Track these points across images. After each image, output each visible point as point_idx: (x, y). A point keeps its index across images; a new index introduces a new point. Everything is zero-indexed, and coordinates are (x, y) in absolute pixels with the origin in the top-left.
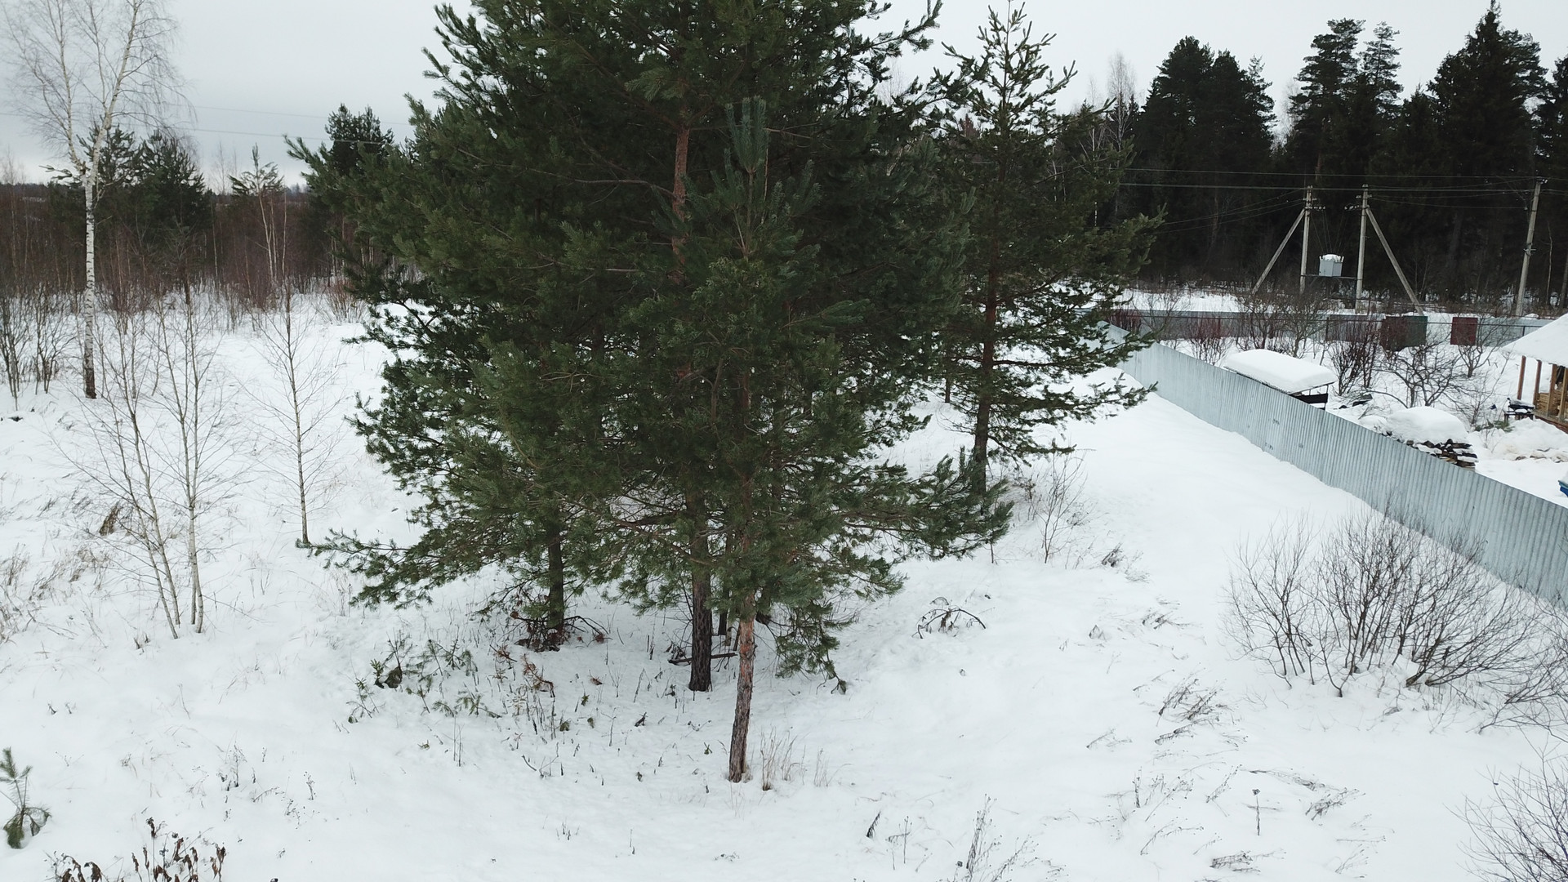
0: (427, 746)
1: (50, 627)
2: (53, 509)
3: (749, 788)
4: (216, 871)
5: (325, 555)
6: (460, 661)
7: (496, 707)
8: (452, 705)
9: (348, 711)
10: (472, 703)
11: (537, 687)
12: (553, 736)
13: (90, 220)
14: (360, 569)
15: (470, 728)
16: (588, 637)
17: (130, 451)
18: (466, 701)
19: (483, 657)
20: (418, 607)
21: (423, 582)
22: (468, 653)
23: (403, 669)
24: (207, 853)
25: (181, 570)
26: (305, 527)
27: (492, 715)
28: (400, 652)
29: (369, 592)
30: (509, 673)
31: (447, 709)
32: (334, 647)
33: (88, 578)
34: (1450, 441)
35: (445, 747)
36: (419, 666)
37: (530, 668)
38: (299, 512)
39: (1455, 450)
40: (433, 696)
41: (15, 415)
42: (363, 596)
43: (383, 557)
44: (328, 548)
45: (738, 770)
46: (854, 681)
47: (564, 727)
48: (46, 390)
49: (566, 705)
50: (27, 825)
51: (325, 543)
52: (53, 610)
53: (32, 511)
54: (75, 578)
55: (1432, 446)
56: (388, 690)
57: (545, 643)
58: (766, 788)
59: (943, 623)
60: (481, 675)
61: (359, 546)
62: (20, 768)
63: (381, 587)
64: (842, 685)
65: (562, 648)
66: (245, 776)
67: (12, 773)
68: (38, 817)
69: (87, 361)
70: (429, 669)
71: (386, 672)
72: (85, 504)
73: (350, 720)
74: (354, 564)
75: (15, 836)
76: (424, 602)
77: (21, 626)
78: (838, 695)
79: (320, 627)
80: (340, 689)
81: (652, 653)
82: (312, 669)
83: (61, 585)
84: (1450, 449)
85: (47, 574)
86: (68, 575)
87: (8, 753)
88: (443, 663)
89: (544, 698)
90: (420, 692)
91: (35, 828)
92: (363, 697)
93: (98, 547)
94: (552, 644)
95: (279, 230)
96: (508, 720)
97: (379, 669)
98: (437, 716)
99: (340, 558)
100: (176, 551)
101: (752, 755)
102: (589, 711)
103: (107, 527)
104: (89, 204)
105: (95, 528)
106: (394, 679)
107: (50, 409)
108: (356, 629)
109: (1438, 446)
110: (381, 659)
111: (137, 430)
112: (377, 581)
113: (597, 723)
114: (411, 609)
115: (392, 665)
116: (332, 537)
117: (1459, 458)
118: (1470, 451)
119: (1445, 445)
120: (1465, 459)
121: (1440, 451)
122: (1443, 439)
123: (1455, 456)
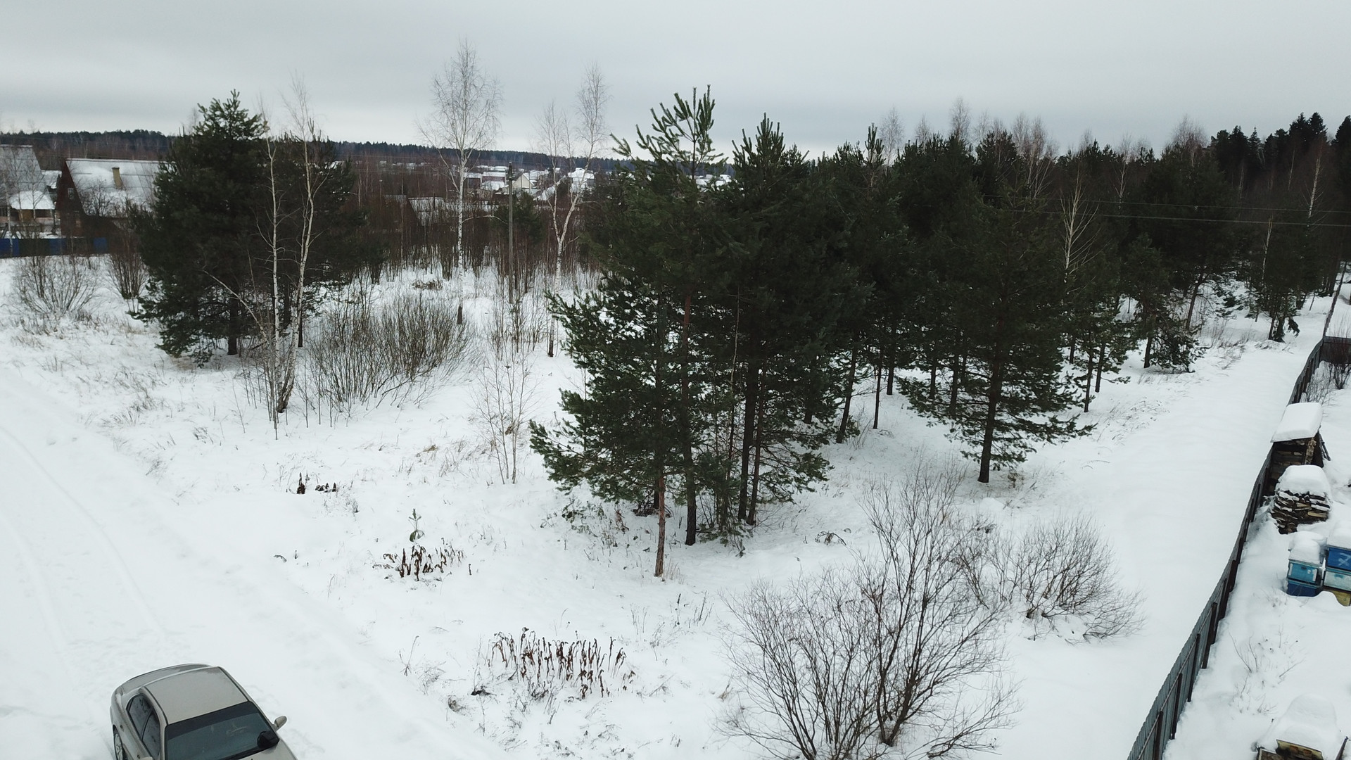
0: (559, 541)
1: (462, 472)
3: (659, 579)
7: (598, 533)
8: (583, 528)
9: (542, 522)
11: (622, 529)
12: (608, 547)
27: (590, 534)
28: (575, 504)
34: (1308, 493)
39: (1311, 500)
41: (508, 365)
45: (659, 572)
47: (617, 545)
48: (533, 350)
49: (625, 539)
50: (417, 535)
52: (468, 466)
54: (483, 453)
55: (1291, 494)
56: (564, 518)
58: (663, 581)
59: (828, 539)
62: (417, 516)
64: (741, 554)
67: (415, 517)
73: (540, 527)
75: (412, 538)
82: (542, 505)
84: (1307, 499)
85: (473, 450)
86: (481, 451)
87: (415, 510)
89: (620, 534)
91: (419, 537)
96: (595, 538)
101: (666, 567)
102: (632, 542)
103: (510, 431)
106: (571, 515)
109: (1297, 495)
113: (630, 547)
117: (1313, 506)
118: (1324, 502)
119: (1303, 495)
120: (1318, 507)
121: (1298, 499)
122: (1302, 491)
123: (1311, 504)
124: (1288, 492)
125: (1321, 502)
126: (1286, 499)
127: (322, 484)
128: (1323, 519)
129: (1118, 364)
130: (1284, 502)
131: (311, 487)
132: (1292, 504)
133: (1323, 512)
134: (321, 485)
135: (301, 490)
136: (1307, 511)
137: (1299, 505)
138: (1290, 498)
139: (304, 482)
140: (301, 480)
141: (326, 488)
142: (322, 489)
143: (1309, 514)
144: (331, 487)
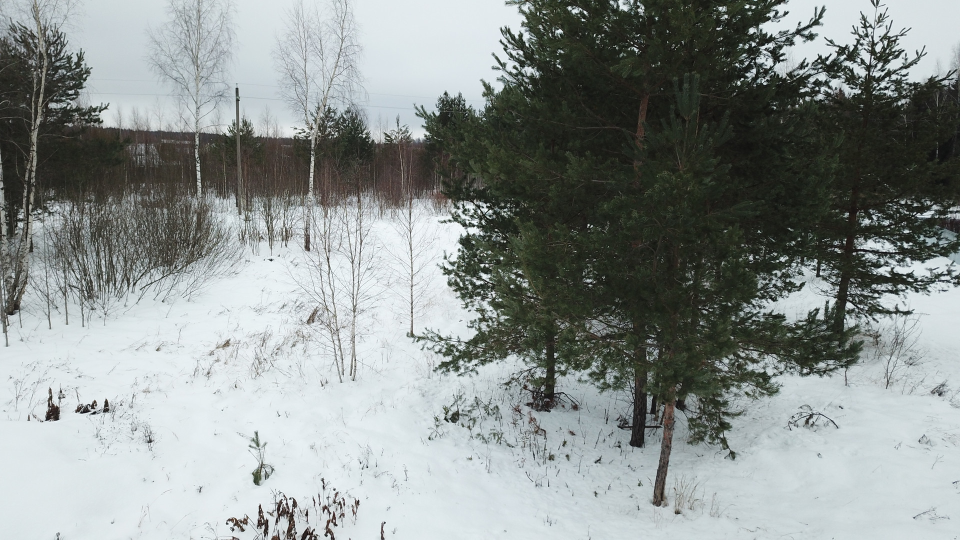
0: (471, 459)
1: (280, 371)
2: (285, 309)
3: (666, 511)
4: (354, 513)
5: (422, 342)
6: (493, 411)
7: (512, 441)
8: (486, 436)
9: (429, 433)
10: (498, 436)
11: (537, 432)
12: (544, 463)
13: (313, 155)
14: (440, 351)
15: (497, 452)
16: (568, 406)
17: (325, 277)
18: (494, 435)
19: (506, 410)
20: (470, 376)
21: (474, 362)
22: (497, 407)
23: (460, 412)
24: (350, 502)
25: (346, 345)
26: (412, 327)
27: (509, 445)
28: (459, 402)
29: (444, 365)
30: (520, 422)
31: (484, 439)
32: (423, 396)
33: (300, 346)
35: (481, 461)
36: (469, 411)
37: (532, 420)
38: (410, 318)
40: (476, 430)
41: (270, 258)
42: (441, 367)
43: (453, 346)
44: (423, 338)
45: (659, 499)
46: (741, 453)
47: (551, 458)
48: (286, 246)
49: (553, 446)
50: (263, 474)
51: (422, 335)
52: (282, 362)
53: (275, 308)
54: (294, 345)
56: (451, 424)
57: (542, 406)
58: (677, 513)
59: (807, 422)
60: (504, 421)
61: (441, 339)
62: (261, 443)
63: (451, 362)
64: (733, 455)
65: (552, 411)
66: (372, 463)
67: (258, 445)
68: (269, 470)
69: (307, 231)
70: (475, 414)
71: (450, 413)
72: (300, 307)
73: (429, 439)
74: (437, 349)
75: (257, 479)
76: (473, 374)
77: (266, 369)
78: (729, 460)
79: (417, 384)
80: (425, 420)
81: (607, 420)
82: (411, 407)
83: (287, 348)
85: (280, 343)
86: (290, 344)
87: (257, 433)
88: (483, 411)
89: (540, 439)
90: (469, 427)
91: (267, 476)
92: (437, 426)
93: (306, 330)
94: (546, 407)
95: (408, 162)
96: (518, 450)
97: (447, 411)
98: (477, 442)
99: (430, 344)
100: (344, 334)
101: (669, 490)
102: (567, 450)
103: (311, 320)
104: (313, 146)
105: (305, 319)
106: (455, 418)
107: (287, 256)
108: (436, 387)
110: (448, 405)
111: (329, 267)
112: (448, 359)
113: (571, 458)
114: (467, 377)
115: (454, 409)
116: (426, 332)
127: (86, 401)
131: (67, 408)
134: (85, 404)
135: (53, 414)
139: (55, 401)
140: (51, 398)
141: (93, 407)
142: (86, 410)
144: (101, 405)
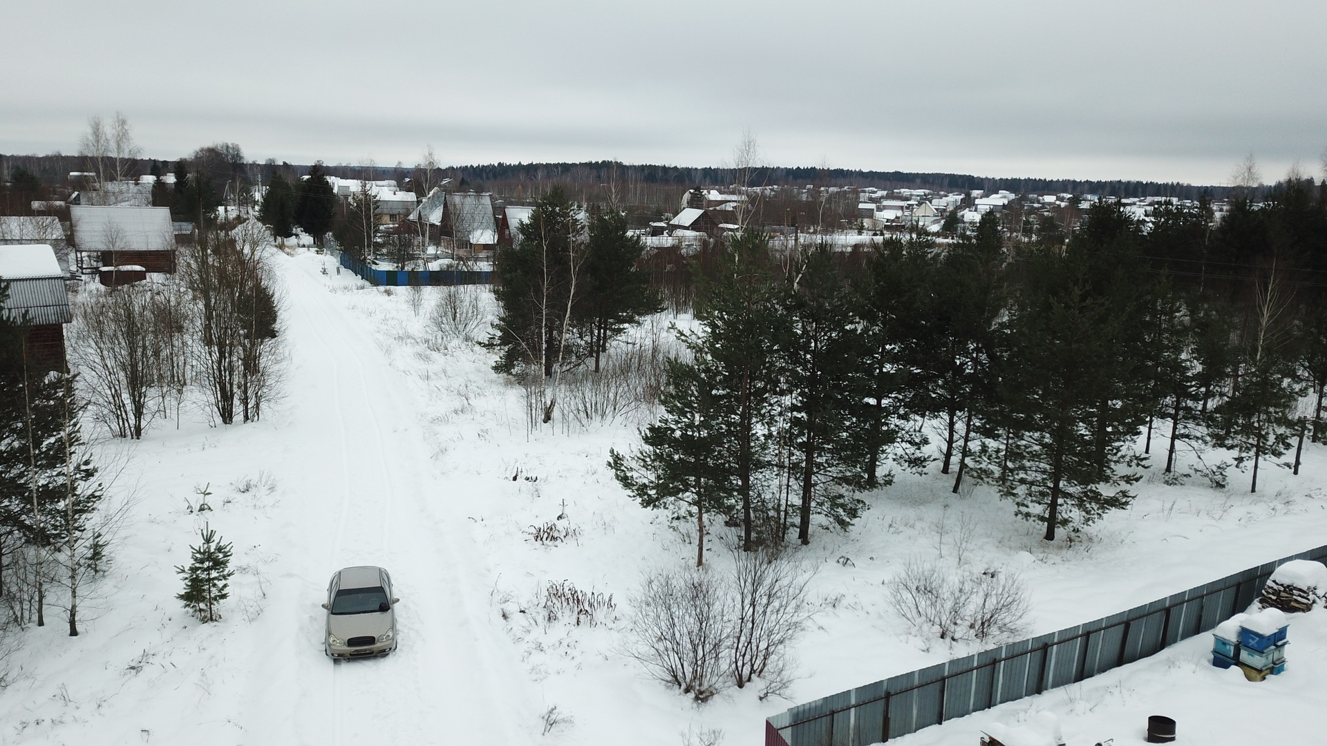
34: (1293, 585)
39: (1294, 591)
55: (1277, 584)
84: (1291, 590)
109: (1282, 585)
117: (1294, 597)
118: (1305, 595)
119: (1288, 586)
120: (1299, 599)
121: (1282, 589)
122: (1287, 582)
123: (1293, 595)
124: (1274, 581)
125: (1302, 594)
126: (1272, 588)
128: (1303, 611)
129: (1285, 449)
130: (1270, 591)
132: (1276, 593)
133: (1303, 603)
136: (1291, 601)
137: (1283, 594)
138: (1275, 587)
143: (1293, 604)
